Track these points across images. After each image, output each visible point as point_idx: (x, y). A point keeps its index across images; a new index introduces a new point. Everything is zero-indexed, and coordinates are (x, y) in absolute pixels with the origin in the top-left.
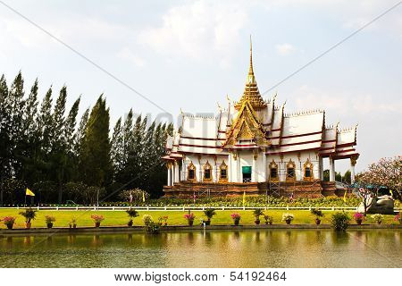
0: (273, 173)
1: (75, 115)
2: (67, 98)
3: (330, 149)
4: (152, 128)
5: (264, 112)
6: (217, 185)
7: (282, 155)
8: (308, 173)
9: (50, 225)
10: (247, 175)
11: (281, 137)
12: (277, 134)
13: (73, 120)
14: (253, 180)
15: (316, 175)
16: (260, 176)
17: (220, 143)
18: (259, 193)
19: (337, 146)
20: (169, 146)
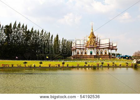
0: (97, 53)
1: (52, 39)
2: (50, 35)
3: (111, 48)
4: (67, 42)
5: (95, 39)
6: (84, 56)
7: (100, 49)
8: (106, 53)
9: (68, 66)
10: (91, 53)
11: (99, 45)
12: (98, 44)
13: (52, 40)
14: (93, 54)
15: (108, 54)
16: (94, 54)
17: (85, 46)
18: (94, 58)
19: (113, 47)
20: (73, 46)
